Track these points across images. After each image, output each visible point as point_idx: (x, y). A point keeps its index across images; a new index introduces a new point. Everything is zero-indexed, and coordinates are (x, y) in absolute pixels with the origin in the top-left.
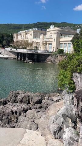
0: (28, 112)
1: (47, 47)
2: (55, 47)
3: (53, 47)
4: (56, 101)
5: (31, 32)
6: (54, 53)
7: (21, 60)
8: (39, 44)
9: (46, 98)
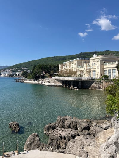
0: (76, 138)
1: (91, 74)
2: (99, 74)
3: (96, 74)
4: (105, 128)
5: (75, 61)
6: (98, 79)
7: (66, 87)
8: (83, 72)
9: (94, 124)
